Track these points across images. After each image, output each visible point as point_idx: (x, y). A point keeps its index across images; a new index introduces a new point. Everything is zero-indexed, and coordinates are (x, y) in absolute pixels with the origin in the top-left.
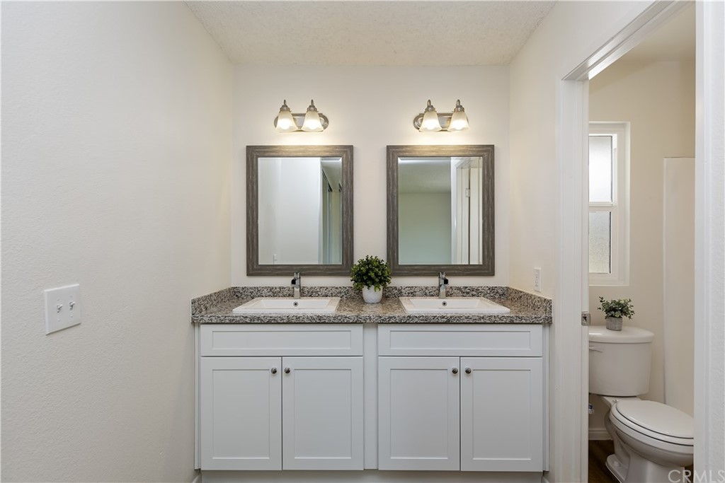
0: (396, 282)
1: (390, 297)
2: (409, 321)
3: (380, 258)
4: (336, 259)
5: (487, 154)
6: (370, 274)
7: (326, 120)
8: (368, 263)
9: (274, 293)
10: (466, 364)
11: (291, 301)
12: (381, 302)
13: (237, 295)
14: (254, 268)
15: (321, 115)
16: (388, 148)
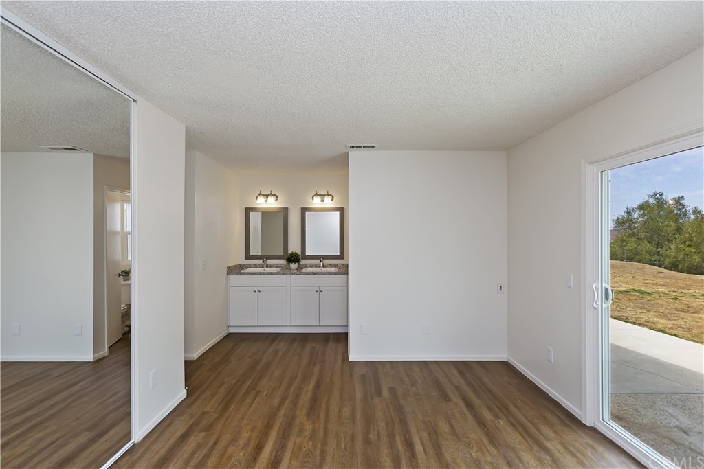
0: (303, 262)
1: (300, 268)
2: (307, 274)
3: (297, 252)
4: (282, 253)
5: (342, 211)
6: (293, 258)
7: (277, 197)
8: (292, 254)
9: (256, 266)
10: (321, 289)
11: (263, 269)
12: (297, 269)
13: (241, 267)
14: (248, 257)
15: (275, 195)
16: (302, 208)
